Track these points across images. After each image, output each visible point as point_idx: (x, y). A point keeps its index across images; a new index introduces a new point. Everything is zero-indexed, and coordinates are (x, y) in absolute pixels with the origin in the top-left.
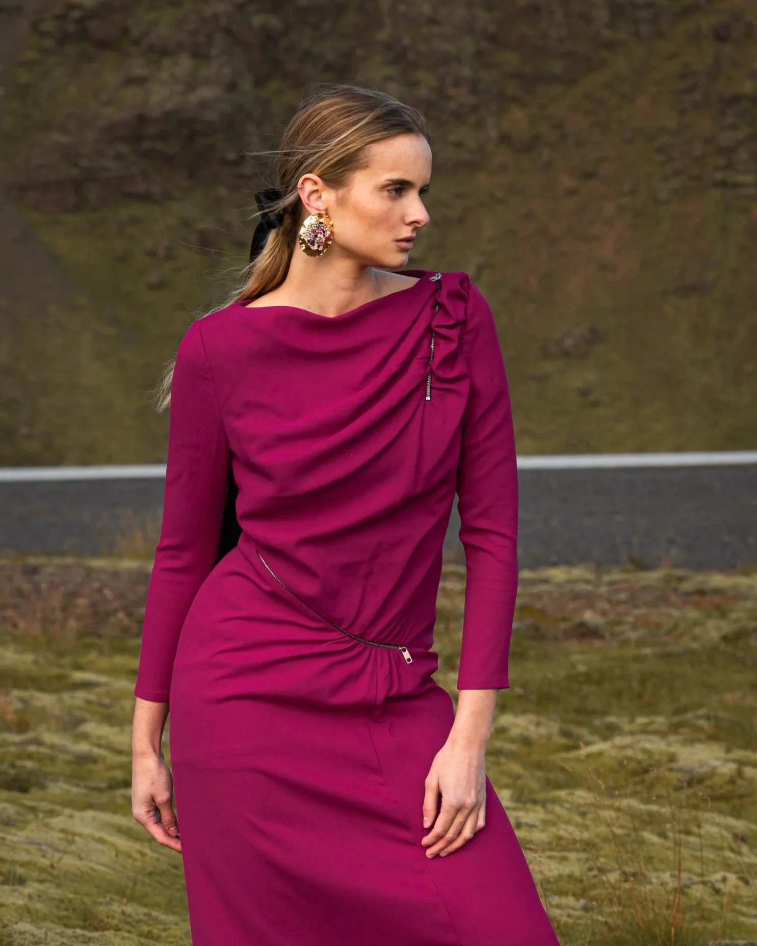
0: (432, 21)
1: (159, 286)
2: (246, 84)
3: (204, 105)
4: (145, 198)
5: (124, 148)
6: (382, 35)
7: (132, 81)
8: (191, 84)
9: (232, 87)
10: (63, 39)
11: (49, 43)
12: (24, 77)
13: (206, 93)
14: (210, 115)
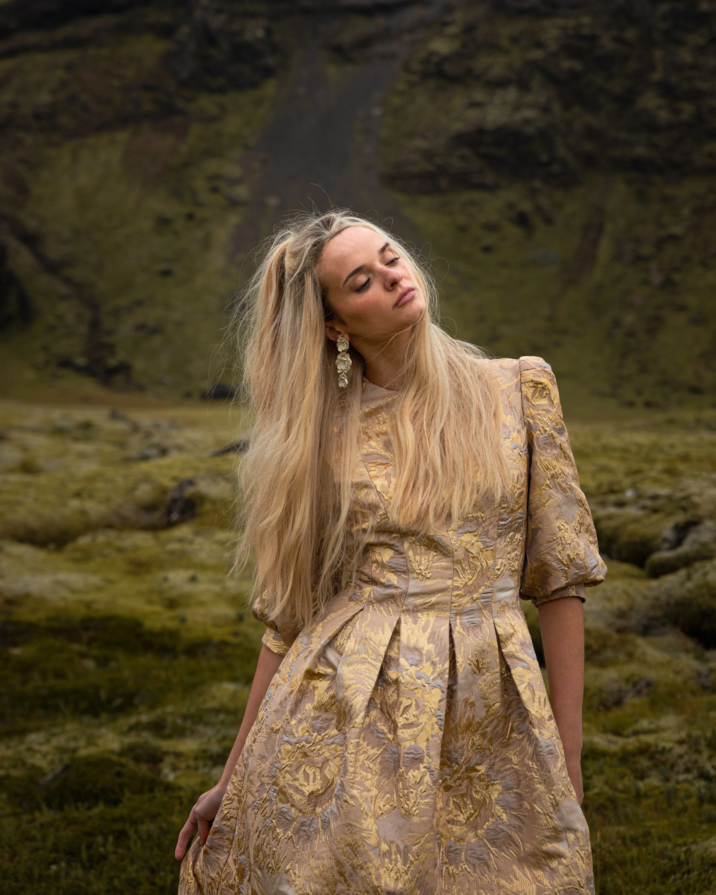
0: (694, 67)
1: (487, 249)
2: (556, 108)
3: (527, 122)
4: (482, 187)
5: (466, 151)
6: (657, 76)
7: (475, 105)
8: (517, 107)
9: (546, 109)
10: (425, 75)
11: (415, 78)
12: (396, 101)
13: (528, 113)
14: (530, 130)
